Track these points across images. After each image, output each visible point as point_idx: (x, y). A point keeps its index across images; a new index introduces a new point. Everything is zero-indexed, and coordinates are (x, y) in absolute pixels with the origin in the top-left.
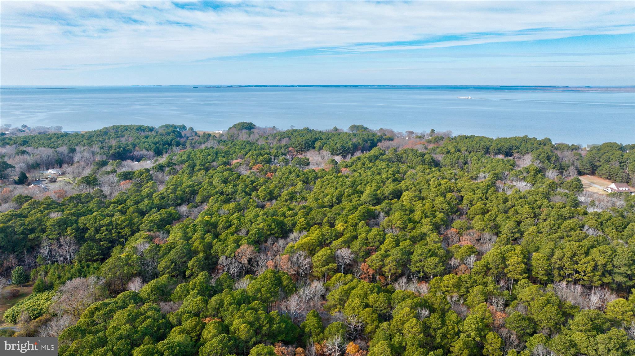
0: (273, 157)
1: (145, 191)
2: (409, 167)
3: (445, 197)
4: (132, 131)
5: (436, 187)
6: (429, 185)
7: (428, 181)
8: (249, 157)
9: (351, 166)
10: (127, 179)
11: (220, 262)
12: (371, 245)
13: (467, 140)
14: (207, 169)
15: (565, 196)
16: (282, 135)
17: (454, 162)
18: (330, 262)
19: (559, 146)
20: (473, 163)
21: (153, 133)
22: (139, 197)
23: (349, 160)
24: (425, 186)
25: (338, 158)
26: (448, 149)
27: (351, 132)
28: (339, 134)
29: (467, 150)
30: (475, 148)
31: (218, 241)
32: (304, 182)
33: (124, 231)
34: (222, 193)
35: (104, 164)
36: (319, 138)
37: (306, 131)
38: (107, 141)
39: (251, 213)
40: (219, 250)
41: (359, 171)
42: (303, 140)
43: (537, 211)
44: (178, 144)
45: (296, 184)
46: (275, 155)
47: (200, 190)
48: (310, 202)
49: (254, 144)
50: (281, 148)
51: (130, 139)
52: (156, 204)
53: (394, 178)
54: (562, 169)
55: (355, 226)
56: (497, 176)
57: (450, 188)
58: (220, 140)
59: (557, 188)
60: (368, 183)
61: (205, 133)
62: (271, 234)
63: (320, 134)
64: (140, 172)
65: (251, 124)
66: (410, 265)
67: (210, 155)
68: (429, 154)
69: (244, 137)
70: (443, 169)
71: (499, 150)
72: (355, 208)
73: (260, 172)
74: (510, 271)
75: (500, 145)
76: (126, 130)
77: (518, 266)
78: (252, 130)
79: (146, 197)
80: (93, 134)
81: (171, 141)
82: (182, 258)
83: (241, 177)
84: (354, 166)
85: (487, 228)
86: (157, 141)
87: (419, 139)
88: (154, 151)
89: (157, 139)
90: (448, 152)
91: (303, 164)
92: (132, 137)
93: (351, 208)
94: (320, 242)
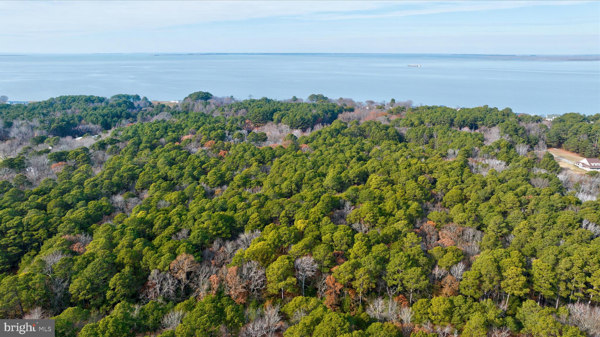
0: (227, 132)
1: (76, 177)
2: (373, 142)
3: (416, 181)
4: (80, 102)
5: (406, 168)
6: (398, 165)
7: (396, 160)
8: (201, 132)
9: (312, 142)
10: (61, 161)
11: (150, 277)
12: (337, 248)
13: (430, 111)
14: (153, 147)
15: (546, 178)
16: (240, 105)
17: (419, 136)
18: (288, 276)
19: (523, 117)
20: (439, 137)
21: (103, 104)
22: (67, 185)
23: (308, 134)
24: (394, 167)
25: (297, 133)
26: (411, 121)
27: (310, 102)
28: (298, 105)
29: (431, 122)
30: (439, 120)
31: (149, 249)
32: (260, 162)
33: (37, 234)
34: (165, 179)
35: (41, 140)
36: (278, 110)
37: (264, 102)
38: (51, 113)
39: (196, 206)
40: (150, 262)
41: (320, 148)
42: (260, 112)
43: (523, 198)
44: (128, 116)
45: (252, 165)
46: (229, 130)
47: (141, 174)
48: (266, 190)
49: (208, 116)
50: (237, 120)
51: (77, 111)
52: (86, 194)
53: (358, 156)
54: (532, 144)
55: (317, 222)
56: (468, 153)
57: (421, 169)
58: (174, 113)
59: (533, 167)
60: (330, 162)
61: (159, 103)
62: (218, 234)
63: (279, 105)
64: (75, 152)
65: (208, 93)
66: (385, 277)
67: (158, 130)
68: (393, 126)
69: (199, 107)
70: (410, 145)
71: (464, 121)
72: (318, 197)
73: (212, 150)
74: (508, 286)
75: (464, 117)
76: (74, 101)
77: (517, 279)
78: (208, 101)
79: (76, 185)
80: (37, 105)
81: (121, 113)
82: (102, 275)
83: (189, 157)
84: (315, 142)
85: (469, 220)
86: (106, 113)
87: (380, 110)
88: (102, 124)
89: (105, 111)
90: (412, 125)
91: (259, 140)
92: (79, 109)
93: (313, 198)
94: (276, 246)
